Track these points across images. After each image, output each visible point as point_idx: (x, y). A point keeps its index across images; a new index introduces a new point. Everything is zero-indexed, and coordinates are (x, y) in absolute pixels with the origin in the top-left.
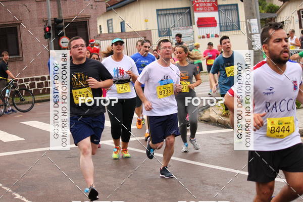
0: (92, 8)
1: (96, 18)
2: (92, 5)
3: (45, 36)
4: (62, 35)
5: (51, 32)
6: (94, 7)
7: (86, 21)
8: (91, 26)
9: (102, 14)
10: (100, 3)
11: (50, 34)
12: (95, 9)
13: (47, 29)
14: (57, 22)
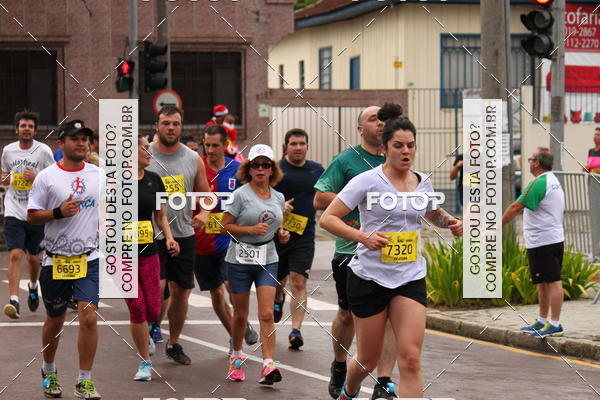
0: (258, 20)
1: (267, 47)
2: (257, 13)
3: (117, 83)
4: (161, 87)
5: (136, 76)
6: (262, 18)
7: (239, 54)
8: (250, 68)
9: (283, 38)
10: (280, 9)
11: (130, 81)
12: (266, 23)
13: (126, 67)
14: (151, 52)
